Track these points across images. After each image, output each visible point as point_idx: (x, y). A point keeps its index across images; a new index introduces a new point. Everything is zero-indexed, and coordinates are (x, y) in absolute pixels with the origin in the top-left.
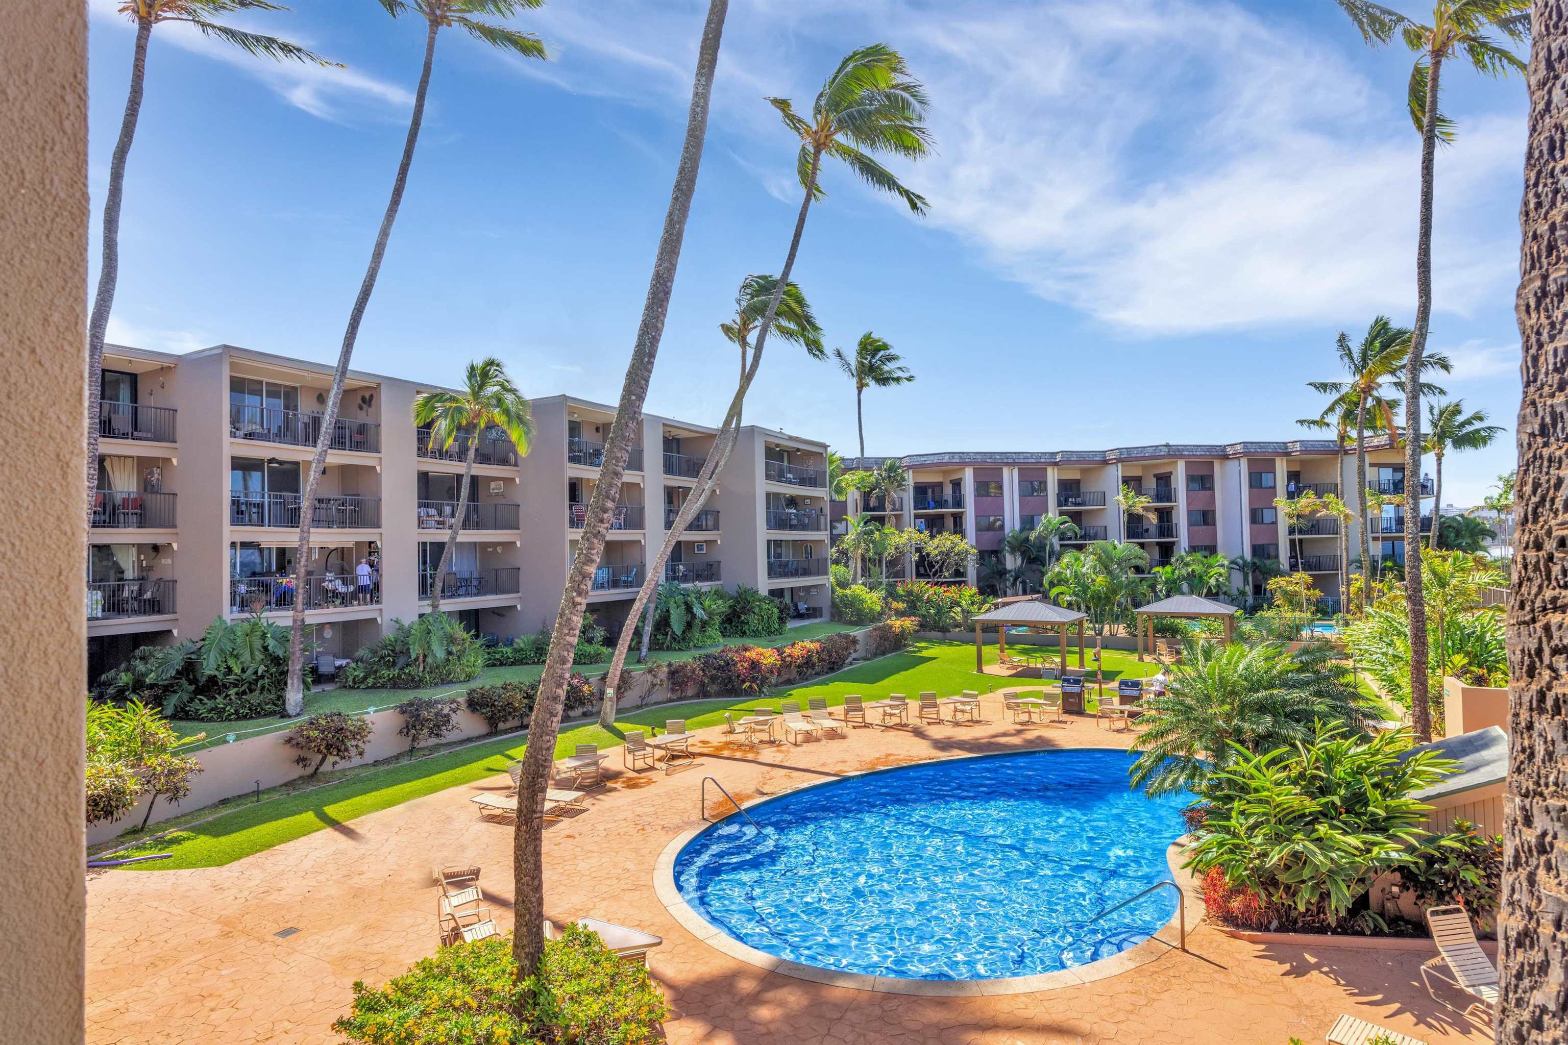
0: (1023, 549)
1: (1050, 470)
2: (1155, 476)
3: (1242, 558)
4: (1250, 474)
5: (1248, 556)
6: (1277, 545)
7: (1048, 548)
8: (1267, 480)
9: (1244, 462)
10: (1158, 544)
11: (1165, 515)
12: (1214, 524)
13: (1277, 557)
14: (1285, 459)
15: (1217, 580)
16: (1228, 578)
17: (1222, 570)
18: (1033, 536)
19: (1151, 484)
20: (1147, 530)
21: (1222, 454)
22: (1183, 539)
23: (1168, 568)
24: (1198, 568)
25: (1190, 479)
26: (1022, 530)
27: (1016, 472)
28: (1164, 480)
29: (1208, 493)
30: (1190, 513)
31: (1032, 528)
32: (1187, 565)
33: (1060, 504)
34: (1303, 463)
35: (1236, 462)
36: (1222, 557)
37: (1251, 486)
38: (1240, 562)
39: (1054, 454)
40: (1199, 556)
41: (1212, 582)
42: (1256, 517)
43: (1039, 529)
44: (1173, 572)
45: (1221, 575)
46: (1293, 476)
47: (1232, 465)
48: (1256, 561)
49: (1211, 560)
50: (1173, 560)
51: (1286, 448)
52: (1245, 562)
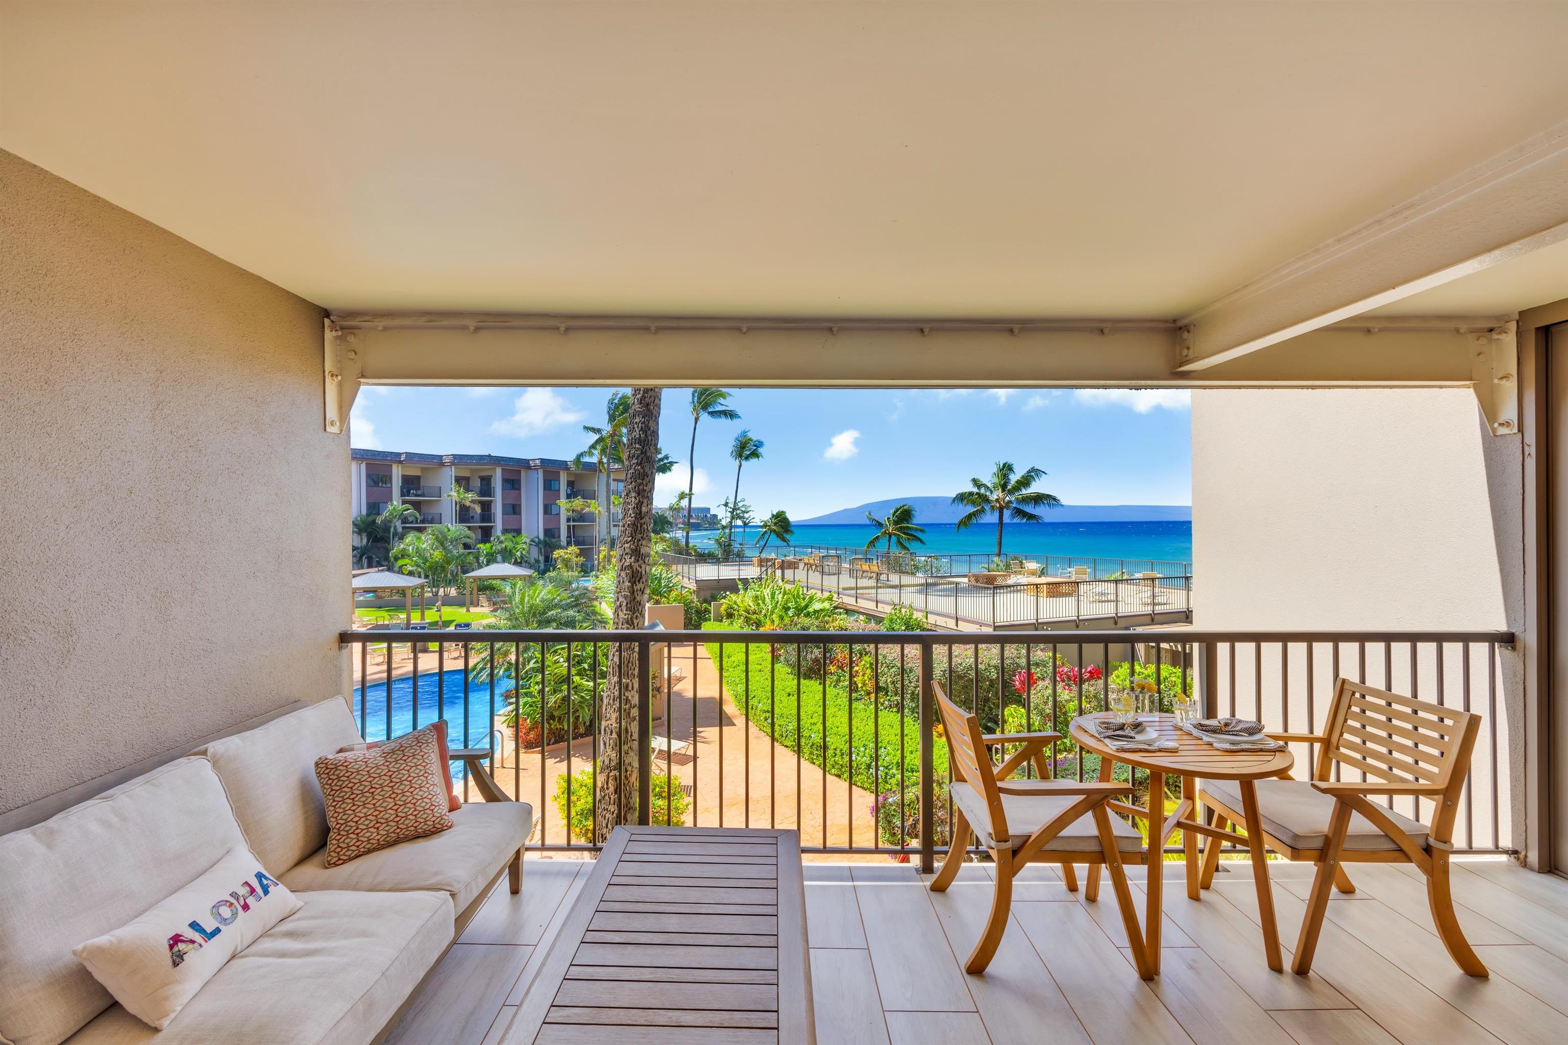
0: (370, 530)
1: (394, 467)
2: (480, 477)
3: (538, 537)
4: (544, 481)
5: (541, 536)
6: (559, 529)
7: (392, 530)
8: (554, 485)
9: (541, 472)
10: (480, 527)
11: (486, 507)
12: (520, 514)
13: (559, 537)
14: (566, 472)
15: (522, 553)
16: (528, 552)
17: (524, 546)
18: (379, 520)
19: (476, 483)
20: (473, 517)
21: (525, 464)
22: (498, 524)
23: (488, 545)
24: (509, 545)
25: (505, 481)
26: (368, 515)
27: (363, 466)
28: (486, 481)
29: (517, 492)
30: (504, 505)
31: (378, 514)
32: (501, 542)
33: (403, 495)
34: (576, 475)
35: (535, 472)
36: (525, 538)
37: (545, 489)
38: (537, 540)
39: (399, 454)
40: (510, 536)
41: (518, 554)
42: (547, 510)
43: (385, 514)
44: (491, 548)
45: (524, 549)
46: (570, 484)
47: (533, 473)
48: (547, 539)
49: (518, 539)
50: (492, 539)
51: (567, 465)
52: (539, 540)
